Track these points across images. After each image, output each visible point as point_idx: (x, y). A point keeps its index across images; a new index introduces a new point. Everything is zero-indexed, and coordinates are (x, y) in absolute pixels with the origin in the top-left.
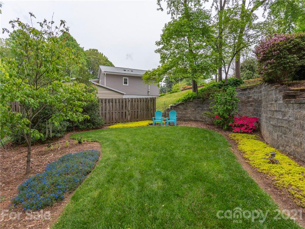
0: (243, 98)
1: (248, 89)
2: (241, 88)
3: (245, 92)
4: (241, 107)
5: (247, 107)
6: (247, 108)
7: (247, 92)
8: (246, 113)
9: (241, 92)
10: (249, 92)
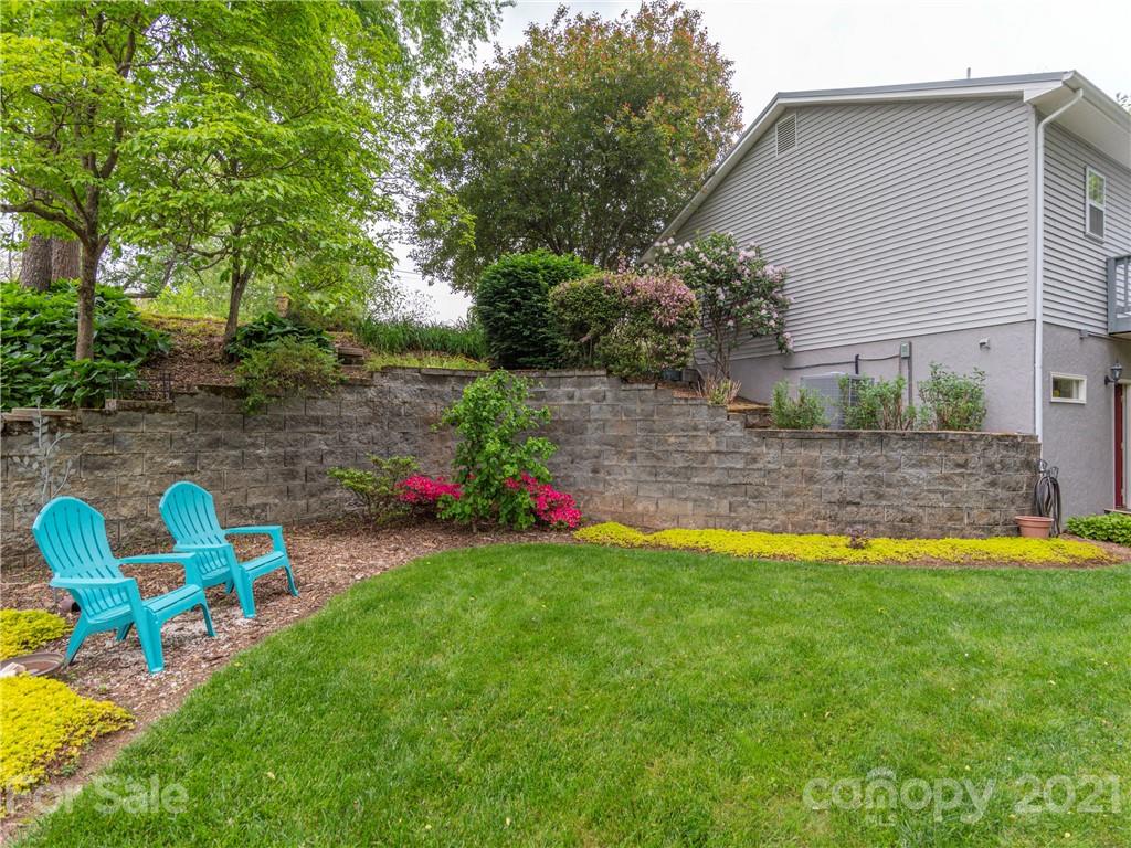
0: (431, 407)
1: (452, 379)
2: (423, 371)
3: (437, 387)
4: (420, 441)
5: (446, 440)
6: (449, 444)
7: (447, 389)
8: (442, 462)
9: (422, 387)
10: (456, 388)
